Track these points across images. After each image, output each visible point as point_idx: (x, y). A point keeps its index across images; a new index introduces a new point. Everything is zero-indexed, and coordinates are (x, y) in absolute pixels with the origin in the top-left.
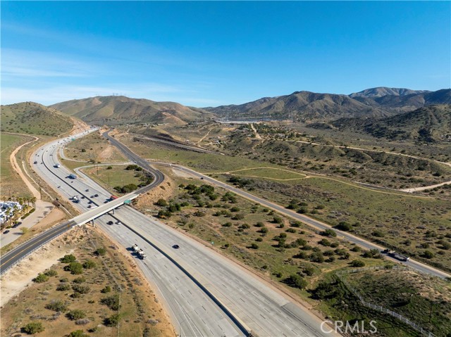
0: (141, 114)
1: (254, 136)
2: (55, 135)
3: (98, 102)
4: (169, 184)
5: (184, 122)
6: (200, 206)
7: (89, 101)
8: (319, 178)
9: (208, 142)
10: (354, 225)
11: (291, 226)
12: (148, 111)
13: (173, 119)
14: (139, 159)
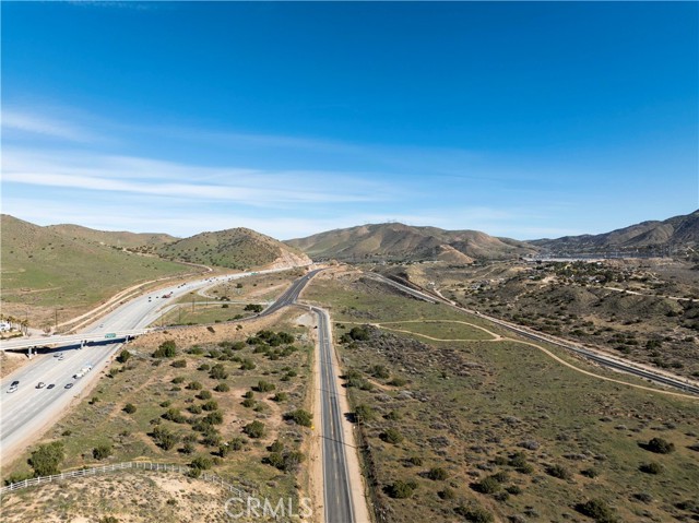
0: (417, 248)
1: (539, 279)
2: (241, 269)
3: (365, 231)
4: (240, 327)
5: (470, 260)
6: (212, 357)
7: (354, 230)
8: (514, 343)
9: (463, 286)
10: (385, 417)
11: (271, 399)
12: (427, 244)
13: (452, 254)
14: (291, 300)
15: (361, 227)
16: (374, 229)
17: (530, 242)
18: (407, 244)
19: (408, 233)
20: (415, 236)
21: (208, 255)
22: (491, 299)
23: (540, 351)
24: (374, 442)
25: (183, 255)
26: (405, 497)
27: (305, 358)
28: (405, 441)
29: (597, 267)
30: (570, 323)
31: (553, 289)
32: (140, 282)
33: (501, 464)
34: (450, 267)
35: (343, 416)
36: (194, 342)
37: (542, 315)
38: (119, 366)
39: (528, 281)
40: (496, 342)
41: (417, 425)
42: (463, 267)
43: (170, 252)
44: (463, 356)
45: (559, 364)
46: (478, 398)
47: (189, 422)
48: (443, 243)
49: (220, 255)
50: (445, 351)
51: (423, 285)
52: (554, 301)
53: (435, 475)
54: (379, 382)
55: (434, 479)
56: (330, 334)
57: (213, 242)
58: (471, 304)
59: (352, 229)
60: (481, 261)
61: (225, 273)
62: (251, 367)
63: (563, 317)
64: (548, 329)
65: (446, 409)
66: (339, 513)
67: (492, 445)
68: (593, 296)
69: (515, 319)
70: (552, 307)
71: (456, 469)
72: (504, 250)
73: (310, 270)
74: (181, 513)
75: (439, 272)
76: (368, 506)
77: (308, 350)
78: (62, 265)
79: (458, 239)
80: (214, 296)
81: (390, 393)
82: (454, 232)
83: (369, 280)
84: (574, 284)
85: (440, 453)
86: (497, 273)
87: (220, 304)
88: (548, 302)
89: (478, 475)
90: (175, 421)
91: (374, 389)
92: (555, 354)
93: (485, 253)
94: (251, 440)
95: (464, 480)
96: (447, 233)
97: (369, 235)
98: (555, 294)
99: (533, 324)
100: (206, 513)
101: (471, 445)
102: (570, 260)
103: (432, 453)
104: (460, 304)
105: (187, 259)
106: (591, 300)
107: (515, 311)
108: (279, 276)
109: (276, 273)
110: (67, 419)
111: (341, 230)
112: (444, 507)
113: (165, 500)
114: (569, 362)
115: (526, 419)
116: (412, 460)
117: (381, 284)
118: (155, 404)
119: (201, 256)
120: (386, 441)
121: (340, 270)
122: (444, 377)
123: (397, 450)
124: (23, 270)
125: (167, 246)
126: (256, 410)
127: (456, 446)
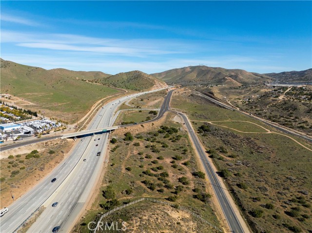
0: (214, 78)
1: (277, 97)
2: (139, 91)
3: (189, 70)
4: (153, 124)
5: (240, 85)
6: (148, 140)
7: (184, 69)
8: (277, 135)
9: (240, 99)
10: (235, 175)
11: (182, 164)
12: (219, 76)
13: (231, 82)
14: (167, 108)
15: (187, 67)
16: (193, 68)
17: (266, 75)
18: (209, 76)
19: (209, 71)
20: (213, 72)
21: (123, 84)
22: (256, 107)
23: (291, 140)
24: (236, 188)
25: (112, 84)
26: (260, 217)
27: (187, 141)
28: (249, 188)
29: (304, 90)
30: (296, 121)
31: (285, 103)
32: (101, 99)
33: (295, 202)
34: (231, 88)
35: (216, 173)
36: (137, 132)
37: (282, 117)
38: (114, 146)
39: (272, 98)
40: (269, 134)
41: (250, 180)
42: (237, 88)
43: (107, 82)
44: (257, 142)
45: (303, 148)
46: (271, 165)
47: (155, 176)
48: (226, 76)
49: (129, 84)
50: (248, 139)
51: (221, 98)
52: (286, 109)
53: (268, 207)
54: (225, 155)
55: (268, 208)
56: (192, 128)
57: (125, 77)
58: (247, 109)
59: (182, 68)
60: (245, 85)
61: (133, 93)
62: (167, 146)
63: (292, 118)
64: (287, 124)
65: (259, 171)
66: (234, 223)
67: (287, 191)
68: (306, 107)
69: (270, 119)
70: (285, 112)
71: (275, 203)
72: (254, 79)
73: (169, 91)
74: (183, 228)
75: (226, 91)
76: (244, 220)
77: (187, 137)
78: (67, 91)
79: (233, 74)
80: (133, 106)
81: (231, 161)
82: (231, 70)
83: (195, 95)
84: (295, 100)
85: (266, 195)
86: (255, 92)
87: (137, 110)
88: (283, 109)
89: (286, 207)
90: (149, 175)
91: (224, 160)
92: (299, 142)
93: (246, 81)
94: (184, 186)
95: (281, 209)
96: (227, 70)
97: (191, 72)
98: (287, 106)
99: (279, 121)
100: (191, 227)
101: (277, 191)
102: (289, 86)
103: (262, 195)
104: (241, 110)
105: (115, 85)
106: (305, 109)
107: (268, 114)
108: (156, 94)
109: (154, 93)
110: (107, 174)
111: (178, 69)
112: (278, 223)
113: (176, 222)
114: (307, 146)
115: (297, 178)
116: (256, 199)
117: (201, 97)
118: (137, 166)
119: (121, 85)
120: (241, 188)
121: (182, 91)
122: (252, 153)
123: (247, 192)
124: (52, 94)
125: (105, 79)
126: (179, 170)
127: (271, 192)
